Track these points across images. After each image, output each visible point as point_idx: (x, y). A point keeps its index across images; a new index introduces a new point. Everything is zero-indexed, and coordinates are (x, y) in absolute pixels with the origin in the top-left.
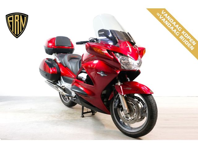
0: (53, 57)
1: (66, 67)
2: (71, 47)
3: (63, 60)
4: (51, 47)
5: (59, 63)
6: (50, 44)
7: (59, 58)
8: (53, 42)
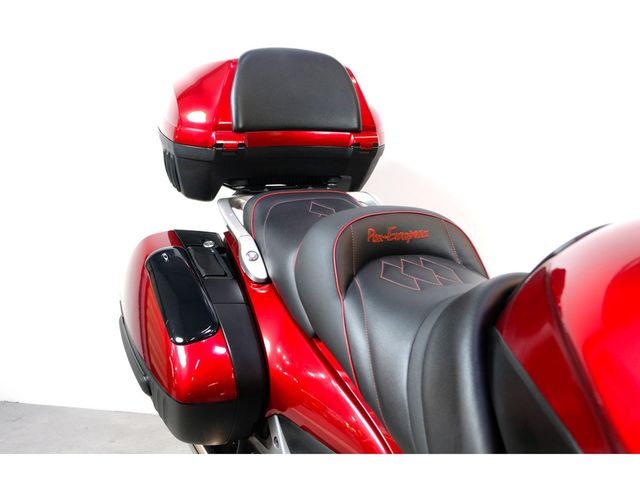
0: (215, 216)
1: (316, 336)
2: (355, 131)
3: (291, 261)
4: (203, 140)
5: (260, 284)
6: (198, 117)
7: (263, 237)
8: (217, 98)
